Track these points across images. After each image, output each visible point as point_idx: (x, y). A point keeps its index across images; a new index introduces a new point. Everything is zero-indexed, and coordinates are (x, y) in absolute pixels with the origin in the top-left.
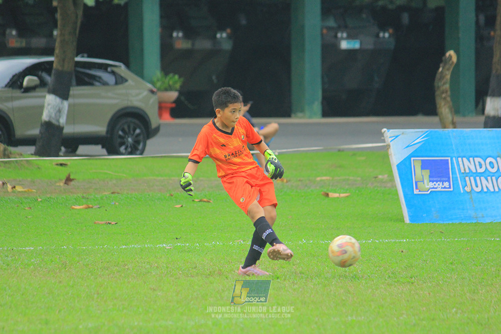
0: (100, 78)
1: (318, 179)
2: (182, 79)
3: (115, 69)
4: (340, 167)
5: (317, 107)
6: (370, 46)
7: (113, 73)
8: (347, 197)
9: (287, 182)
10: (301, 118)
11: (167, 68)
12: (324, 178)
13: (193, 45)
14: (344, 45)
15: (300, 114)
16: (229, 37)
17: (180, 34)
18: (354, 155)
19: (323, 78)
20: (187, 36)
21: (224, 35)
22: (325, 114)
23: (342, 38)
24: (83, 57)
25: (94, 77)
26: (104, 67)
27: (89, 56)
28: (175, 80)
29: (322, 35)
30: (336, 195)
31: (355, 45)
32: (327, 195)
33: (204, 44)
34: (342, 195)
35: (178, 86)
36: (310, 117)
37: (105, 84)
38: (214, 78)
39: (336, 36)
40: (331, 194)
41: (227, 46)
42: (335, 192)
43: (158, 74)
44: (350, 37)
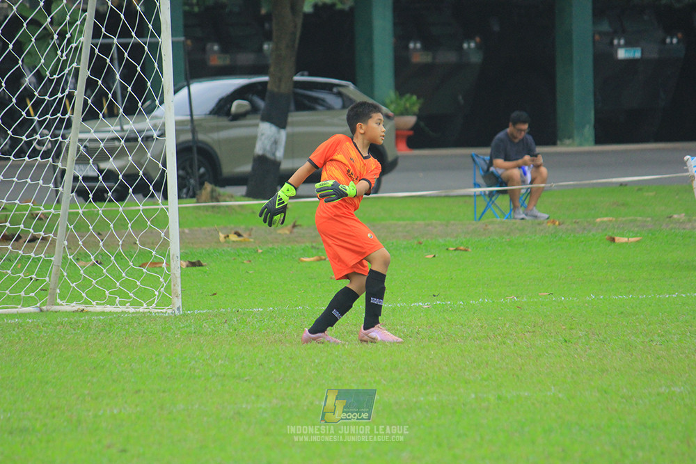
0: (323, 100)
1: (598, 220)
2: (421, 101)
3: (342, 90)
4: (623, 205)
5: (589, 131)
6: (654, 55)
7: (340, 94)
8: (638, 241)
9: (559, 224)
10: (568, 145)
11: (402, 87)
12: (605, 219)
13: (434, 58)
14: (622, 54)
15: (568, 142)
16: (478, 47)
17: (418, 45)
18: (640, 190)
19: (595, 95)
20: (426, 48)
21: (472, 45)
22: (599, 140)
23: (619, 46)
24: (302, 75)
25: (317, 101)
26: (328, 88)
27: (310, 75)
28: (413, 102)
29: (594, 42)
30: (625, 240)
31: (636, 54)
32: (613, 240)
33: (447, 57)
34: (632, 239)
35: (416, 109)
36: (581, 145)
37: (330, 108)
38: (460, 98)
39: (611, 43)
40: (617, 239)
41: (476, 58)
42: (623, 236)
43: (392, 94)
44: (629, 44)
